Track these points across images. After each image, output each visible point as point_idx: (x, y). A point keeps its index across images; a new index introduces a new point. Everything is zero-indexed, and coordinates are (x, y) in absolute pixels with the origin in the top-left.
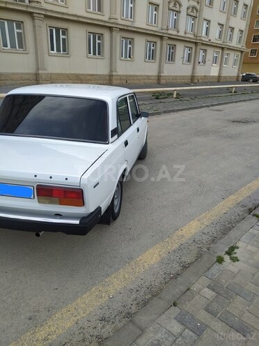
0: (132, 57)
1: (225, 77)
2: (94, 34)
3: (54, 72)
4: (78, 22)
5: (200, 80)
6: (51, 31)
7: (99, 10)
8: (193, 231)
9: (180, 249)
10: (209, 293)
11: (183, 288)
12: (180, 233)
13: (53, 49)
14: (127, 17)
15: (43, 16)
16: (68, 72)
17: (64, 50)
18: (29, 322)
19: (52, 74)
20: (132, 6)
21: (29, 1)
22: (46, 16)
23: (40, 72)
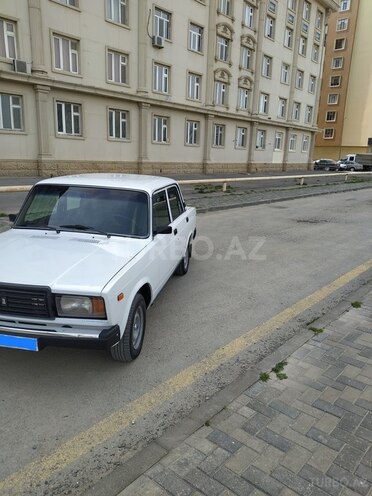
0: (167, 139)
1: (292, 165)
2: (117, 111)
3: (62, 159)
4: (96, 95)
5: (259, 169)
6: (60, 107)
7: (124, 81)
8: (237, 350)
9: (219, 369)
10: (248, 412)
11: (218, 407)
12: (221, 352)
13: (61, 129)
14: (160, 89)
15: (49, 89)
16: (82, 158)
17: (77, 131)
18: (33, 451)
19: (59, 161)
20: (166, 76)
21: (32, 71)
22: (53, 88)
23: (43, 159)
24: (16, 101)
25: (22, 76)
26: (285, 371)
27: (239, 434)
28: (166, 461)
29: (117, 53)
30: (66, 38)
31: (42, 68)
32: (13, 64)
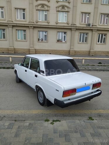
17: (104, 42)
19: (96, 51)
21: (92, 26)
22: (97, 30)
23: (91, 50)
24: (86, 35)
25: (89, 27)
30: (104, 14)
31: (95, 24)
32: (87, 25)
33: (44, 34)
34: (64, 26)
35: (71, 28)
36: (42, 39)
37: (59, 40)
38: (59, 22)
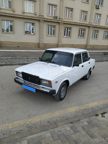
0: (97, 37)
2: (82, 29)
3: (64, 43)
4: (76, 25)
6: (65, 29)
7: (85, 20)
9: (85, 109)
10: (86, 123)
11: (77, 119)
12: (88, 105)
13: (65, 35)
14: (97, 22)
15: (63, 23)
17: (69, 35)
18: (28, 116)
19: (63, 44)
20: (99, 17)
21: (59, 19)
22: (64, 23)
23: (59, 43)
24: (54, 28)
25: (57, 20)
26: (105, 115)
27: (80, 129)
28: (55, 129)
29: (84, 11)
30: (69, 8)
31: (62, 18)
32: (54, 17)
33: (10, 24)
34: (32, 17)
35: (39, 19)
36: (7, 29)
37: (27, 32)
38: (26, 11)
